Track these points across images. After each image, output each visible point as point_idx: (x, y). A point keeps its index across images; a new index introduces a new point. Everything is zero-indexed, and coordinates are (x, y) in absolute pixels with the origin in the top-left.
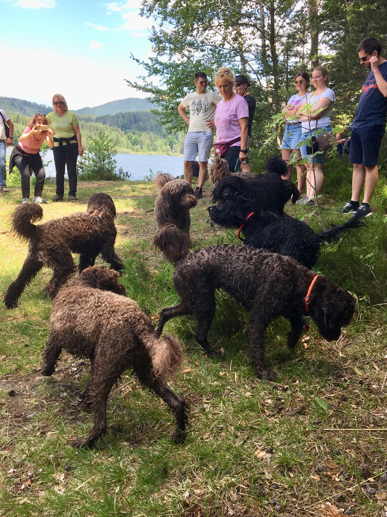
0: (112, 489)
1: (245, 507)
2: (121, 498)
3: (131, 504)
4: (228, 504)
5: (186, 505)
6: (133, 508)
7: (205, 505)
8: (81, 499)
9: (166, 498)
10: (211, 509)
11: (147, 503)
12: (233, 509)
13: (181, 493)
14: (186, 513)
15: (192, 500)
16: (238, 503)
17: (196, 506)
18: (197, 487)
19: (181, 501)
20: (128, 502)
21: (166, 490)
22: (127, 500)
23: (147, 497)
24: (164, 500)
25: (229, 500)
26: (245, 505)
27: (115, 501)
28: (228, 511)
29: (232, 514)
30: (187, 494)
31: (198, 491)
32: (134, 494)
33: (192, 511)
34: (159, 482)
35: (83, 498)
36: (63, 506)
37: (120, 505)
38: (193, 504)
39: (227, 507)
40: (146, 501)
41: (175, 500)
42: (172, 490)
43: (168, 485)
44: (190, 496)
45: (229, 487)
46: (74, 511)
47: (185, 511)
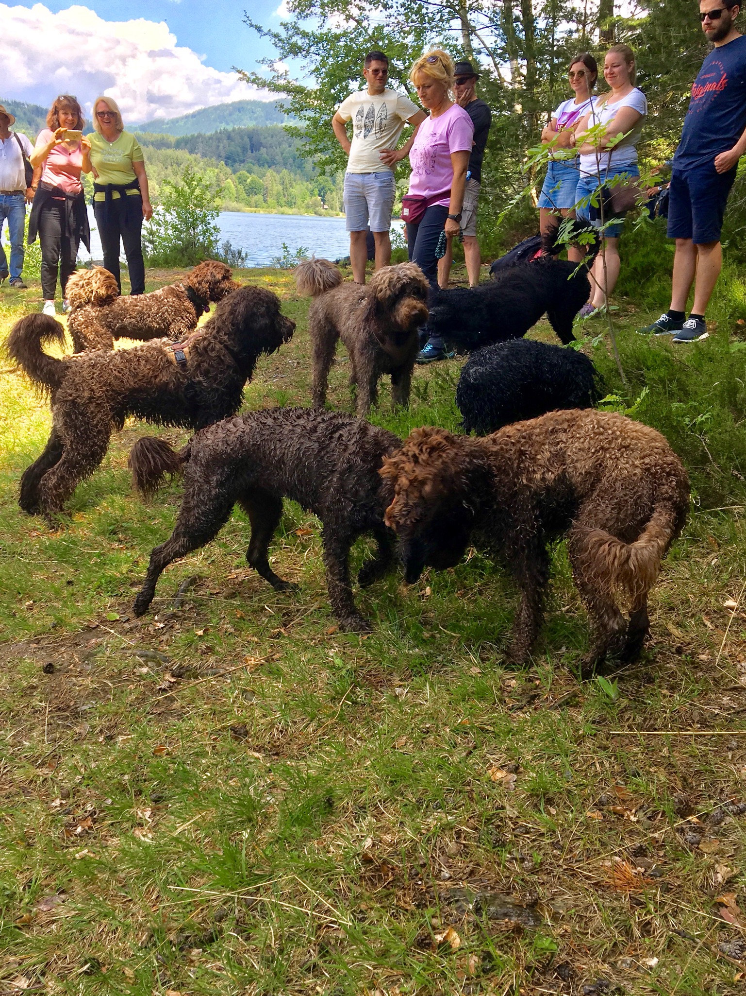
0: (238, 834)
1: (471, 865)
2: (254, 849)
3: (269, 859)
4: (441, 860)
5: (367, 860)
6: (276, 866)
7: (401, 861)
8: (184, 850)
9: (331, 849)
10: (412, 867)
11: (299, 857)
12: (450, 867)
13: (360, 839)
14: (368, 874)
15: (377, 852)
16: (458, 857)
17: (385, 862)
18: (388, 831)
19: (358, 855)
20: (266, 855)
21: (332, 835)
22: (264, 852)
23: (299, 847)
24: (329, 852)
25: (443, 853)
26: (471, 861)
27: (244, 852)
28: (440, 871)
29: (447, 875)
30: (368, 842)
31: (388, 838)
32: (277, 842)
33: (378, 870)
34: (319, 820)
35: (188, 848)
36: (153, 862)
37: (253, 860)
38: (380, 858)
39: (439, 864)
40: (297, 853)
41: (348, 853)
42: (343, 836)
43: (336, 826)
44: (374, 845)
45: (443, 830)
46: (173, 870)
47: (366, 871)
